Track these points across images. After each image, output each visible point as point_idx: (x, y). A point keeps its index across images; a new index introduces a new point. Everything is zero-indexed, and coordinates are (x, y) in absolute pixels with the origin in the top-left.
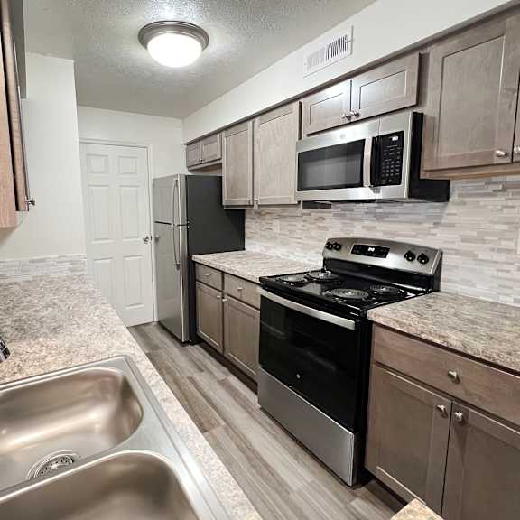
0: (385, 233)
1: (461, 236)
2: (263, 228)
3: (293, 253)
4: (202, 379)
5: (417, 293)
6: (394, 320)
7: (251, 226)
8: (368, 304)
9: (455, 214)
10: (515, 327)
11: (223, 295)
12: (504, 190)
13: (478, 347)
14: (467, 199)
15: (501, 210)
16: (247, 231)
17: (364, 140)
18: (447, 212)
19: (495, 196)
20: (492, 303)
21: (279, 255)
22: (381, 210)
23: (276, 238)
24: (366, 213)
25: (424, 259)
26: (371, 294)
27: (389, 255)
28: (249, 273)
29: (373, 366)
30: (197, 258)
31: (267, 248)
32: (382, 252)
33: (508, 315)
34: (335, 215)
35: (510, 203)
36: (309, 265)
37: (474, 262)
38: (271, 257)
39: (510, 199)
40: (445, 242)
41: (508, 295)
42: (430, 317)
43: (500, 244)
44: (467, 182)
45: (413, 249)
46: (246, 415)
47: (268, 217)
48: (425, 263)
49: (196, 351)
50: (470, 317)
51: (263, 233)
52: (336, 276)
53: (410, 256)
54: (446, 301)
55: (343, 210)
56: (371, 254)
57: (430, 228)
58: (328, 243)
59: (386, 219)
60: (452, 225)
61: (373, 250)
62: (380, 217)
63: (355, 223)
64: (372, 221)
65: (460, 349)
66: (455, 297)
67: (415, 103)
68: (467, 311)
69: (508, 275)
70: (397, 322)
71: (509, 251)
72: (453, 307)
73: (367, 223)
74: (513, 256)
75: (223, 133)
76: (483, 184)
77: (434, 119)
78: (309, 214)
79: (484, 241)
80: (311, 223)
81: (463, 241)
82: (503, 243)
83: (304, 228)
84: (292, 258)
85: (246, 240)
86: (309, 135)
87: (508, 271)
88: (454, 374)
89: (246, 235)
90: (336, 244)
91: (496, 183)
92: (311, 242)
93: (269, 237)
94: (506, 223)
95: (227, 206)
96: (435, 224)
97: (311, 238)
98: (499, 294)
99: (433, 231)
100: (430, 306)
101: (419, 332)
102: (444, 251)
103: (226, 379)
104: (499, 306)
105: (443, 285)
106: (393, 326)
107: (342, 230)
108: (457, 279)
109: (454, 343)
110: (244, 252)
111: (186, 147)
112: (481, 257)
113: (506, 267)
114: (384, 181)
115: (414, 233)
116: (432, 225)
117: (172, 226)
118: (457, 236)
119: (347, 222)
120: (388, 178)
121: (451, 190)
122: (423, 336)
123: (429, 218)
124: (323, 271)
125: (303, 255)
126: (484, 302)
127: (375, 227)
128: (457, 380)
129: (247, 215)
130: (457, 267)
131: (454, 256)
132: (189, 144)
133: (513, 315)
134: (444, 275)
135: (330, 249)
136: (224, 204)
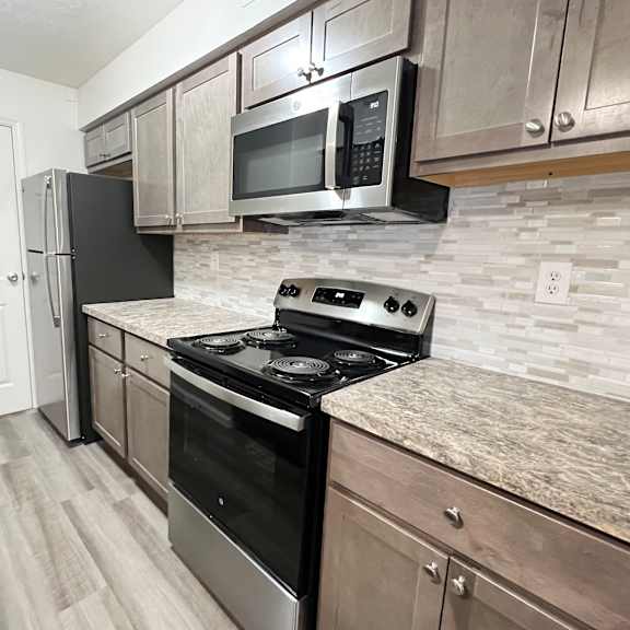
0: (360, 270)
1: (461, 274)
2: (198, 265)
3: (237, 302)
4: (86, 503)
5: (400, 360)
6: (362, 414)
7: (182, 261)
8: (326, 383)
9: (454, 242)
10: (539, 418)
11: (124, 367)
12: (522, 204)
13: (496, 467)
14: (471, 219)
15: (517, 235)
16: (176, 267)
17: (327, 110)
18: (443, 238)
19: (511, 213)
20: (499, 375)
21: (219, 305)
22: (354, 237)
23: (214, 279)
24: (335, 241)
25: (410, 309)
26: (334, 365)
27: (364, 304)
28: (157, 333)
29: (330, 489)
30: (89, 309)
31: (203, 294)
32: (354, 300)
33: (523, 396)
34: (293, 244)
35: (530, 224)
36: (258, 319)
37: (476, 314)
38: (208, 308)
39: (530, 218)
40: (440, 284)
41: (520, 363)
42: (418, 405)
43: (513, 287)
44: (474, 193)
45: (397, 295)
46: (145, 563)
47: (204, 247)
48: (413, 314)
49: (90, 454)
50: (475, 402)
51: (199, 272)
52: (291, 336)
53: (391, 305)
54: (439, 374)
55: (304, 236)
56: (338, 302)
57: (421, 262)
58: (283, 287)
59: (361, 250)
60: (450, 258)
61: (342, 295)
62: (353, 247)
63: (320, 256)
64: (343, 252)
65: (466, 470)
66: (451, 367)
67: (405, 46)
68: (471, 391)
69: (522, 334)
70: (368, 418)
71: (525, 297)
72: (450, 385)
73: (335, 256)
74: (530, 304)
75: (133, 111)
76: (495, 194)
77: (434, 71)
78: (259, 243)
79: (491, 282)
80: (260, 257)
81: (464, 282)
82: (518, 284)
83: (254, 264)
84: (236, 308)
85: (176, 284)
86: (250, 108)
87: (523, 327)
88: (454, 512)
89: (175, 277)
90: (293, 287)
91: (511, 193)
92: (262, 285)
93: (205, 277)
94: (524, 255)
95: (141, 228)
96: (427, 256)
97: (262, 279)
98: (508, 361)
99: (424, 267)
100: (417, 384)
101: (400, 437)
102: (438, 297)
103: (127, 499)
104: (509, 380)
105: (435, 349)
106: (360, 426)
107: (302, 267)
108: (454, 339)
109: (457, 458)
110: (170, 300)
111: (84, 134)
112: (486, 306)
113: (519, 321)
114: (356, 178)
115: (398, 271)
116: (423, 259)
117: (44, 255)
118: (455, 274)
119: (311, 254)
120: (362, 174)
121: (450, 205)
122: (407, 444)
123: (420, 247)
124: (275, 328)
125: (249, 304)
126: (490, 373)
127: (346, 262)
128: (458, 523)
129: (176, 245)
130: (453, 322)
131: (450, 306)
132: (89, 129)
133: (531, 395)
134: (437, 333)
135: (285, 295)
136: (136, 224)
